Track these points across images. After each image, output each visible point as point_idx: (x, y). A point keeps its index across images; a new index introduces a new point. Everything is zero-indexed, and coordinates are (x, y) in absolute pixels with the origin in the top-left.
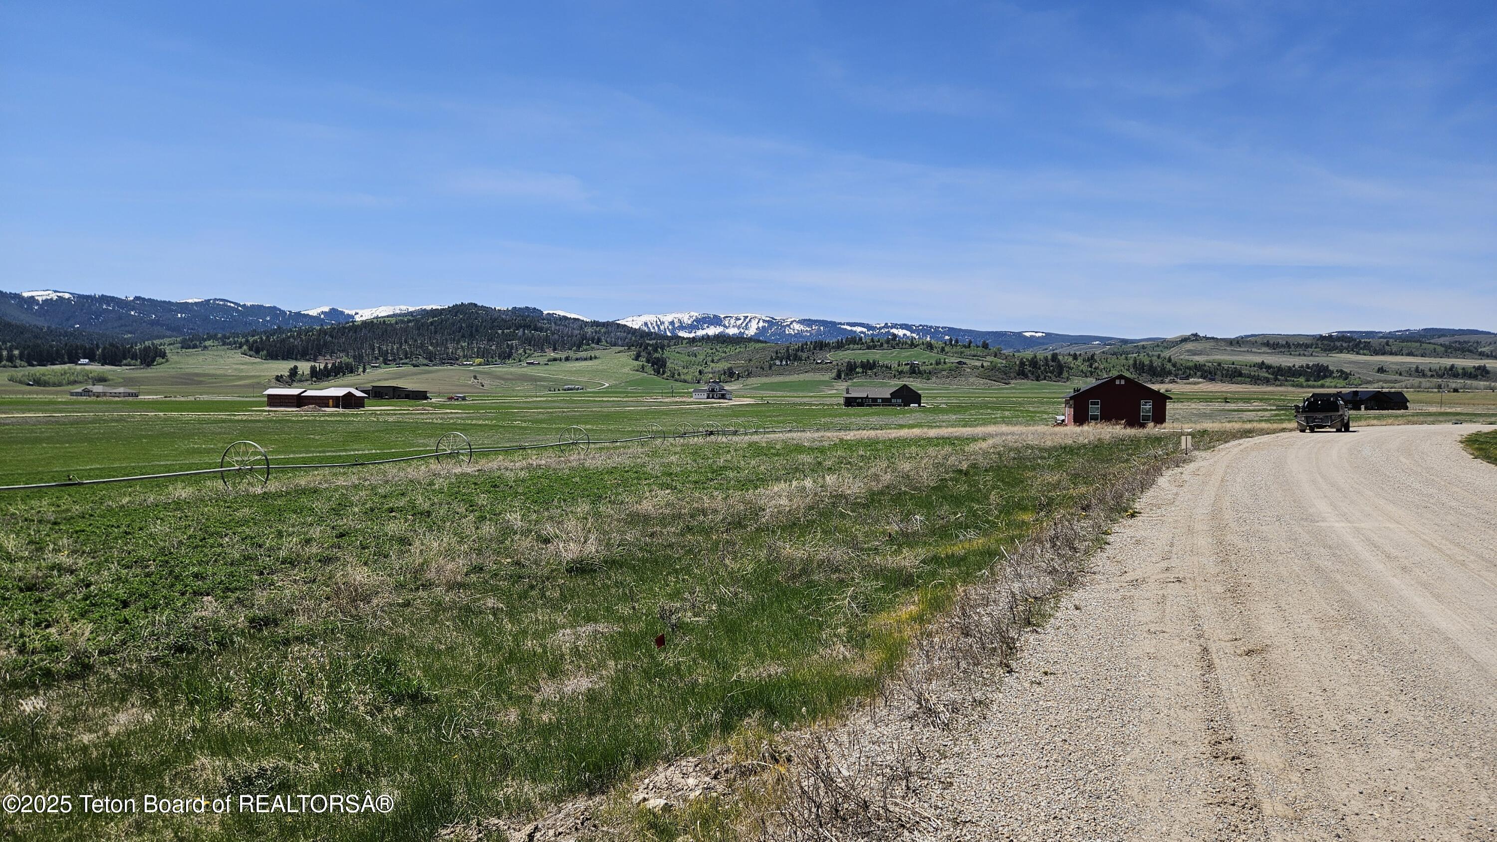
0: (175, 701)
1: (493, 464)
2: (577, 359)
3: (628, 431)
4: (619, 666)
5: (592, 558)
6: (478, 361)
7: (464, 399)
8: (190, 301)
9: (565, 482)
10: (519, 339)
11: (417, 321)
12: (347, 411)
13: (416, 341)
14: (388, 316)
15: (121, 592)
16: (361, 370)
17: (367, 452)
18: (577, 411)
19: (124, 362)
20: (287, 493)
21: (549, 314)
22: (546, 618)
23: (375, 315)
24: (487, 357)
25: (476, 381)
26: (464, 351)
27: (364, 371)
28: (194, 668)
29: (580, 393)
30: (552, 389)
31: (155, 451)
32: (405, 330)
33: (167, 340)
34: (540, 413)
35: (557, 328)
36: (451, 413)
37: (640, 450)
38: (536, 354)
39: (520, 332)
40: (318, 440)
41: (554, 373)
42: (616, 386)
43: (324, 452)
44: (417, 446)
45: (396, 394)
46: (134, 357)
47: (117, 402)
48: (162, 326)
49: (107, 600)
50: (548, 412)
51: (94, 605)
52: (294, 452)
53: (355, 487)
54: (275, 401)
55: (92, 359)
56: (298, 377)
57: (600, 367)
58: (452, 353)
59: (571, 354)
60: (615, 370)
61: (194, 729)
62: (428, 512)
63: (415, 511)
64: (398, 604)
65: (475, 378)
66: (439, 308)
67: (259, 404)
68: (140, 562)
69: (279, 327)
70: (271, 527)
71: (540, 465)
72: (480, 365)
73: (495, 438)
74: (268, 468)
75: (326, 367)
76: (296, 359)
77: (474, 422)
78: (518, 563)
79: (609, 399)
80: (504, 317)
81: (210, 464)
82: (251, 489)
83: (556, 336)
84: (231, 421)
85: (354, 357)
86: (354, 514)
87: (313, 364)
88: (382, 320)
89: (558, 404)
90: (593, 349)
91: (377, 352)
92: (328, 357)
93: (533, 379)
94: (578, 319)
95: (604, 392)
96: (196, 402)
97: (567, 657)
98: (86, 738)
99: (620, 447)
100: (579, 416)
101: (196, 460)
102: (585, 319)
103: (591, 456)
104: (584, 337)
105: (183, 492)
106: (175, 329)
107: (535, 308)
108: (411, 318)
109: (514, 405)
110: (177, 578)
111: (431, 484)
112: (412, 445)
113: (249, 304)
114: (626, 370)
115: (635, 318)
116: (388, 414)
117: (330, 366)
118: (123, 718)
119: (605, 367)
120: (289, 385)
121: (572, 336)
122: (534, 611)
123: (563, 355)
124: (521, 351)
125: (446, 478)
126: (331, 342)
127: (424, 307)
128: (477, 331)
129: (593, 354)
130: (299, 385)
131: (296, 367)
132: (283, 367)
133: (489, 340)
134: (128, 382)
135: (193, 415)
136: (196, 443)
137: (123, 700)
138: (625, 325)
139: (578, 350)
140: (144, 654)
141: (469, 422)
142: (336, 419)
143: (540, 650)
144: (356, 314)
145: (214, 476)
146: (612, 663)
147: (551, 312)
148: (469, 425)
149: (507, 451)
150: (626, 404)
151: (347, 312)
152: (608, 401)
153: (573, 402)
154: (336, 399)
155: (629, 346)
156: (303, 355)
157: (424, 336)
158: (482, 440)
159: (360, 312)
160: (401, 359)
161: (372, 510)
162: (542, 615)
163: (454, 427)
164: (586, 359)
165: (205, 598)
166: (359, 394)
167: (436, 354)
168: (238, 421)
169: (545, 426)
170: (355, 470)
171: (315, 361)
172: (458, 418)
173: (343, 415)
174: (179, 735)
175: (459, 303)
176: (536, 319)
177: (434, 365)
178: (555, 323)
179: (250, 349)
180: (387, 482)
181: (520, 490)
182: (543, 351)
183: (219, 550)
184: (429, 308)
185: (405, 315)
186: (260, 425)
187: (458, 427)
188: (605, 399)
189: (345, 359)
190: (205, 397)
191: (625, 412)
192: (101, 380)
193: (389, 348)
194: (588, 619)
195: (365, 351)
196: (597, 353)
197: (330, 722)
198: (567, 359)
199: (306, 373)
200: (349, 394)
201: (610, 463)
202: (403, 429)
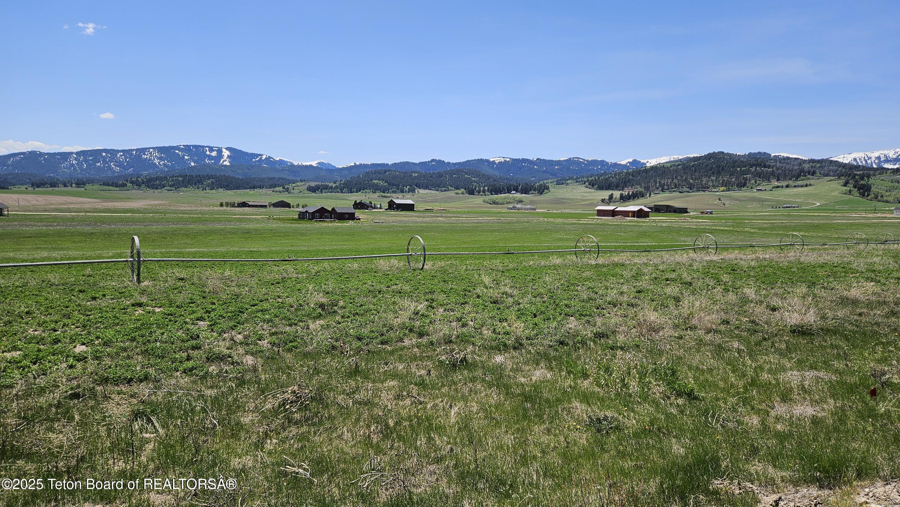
0: (560, 370)
1: (731, 256)
2: (795, 187)
3: (834, 238)
4: (838, 404)
5: (811, 325)
6: (722, 189)
7: (711, 213)
8: (562, 159)
9: (787, 270)
10: (752, 173)
11: (684, 164)
12: (639, 219)
13: (682, 177)
14: (666, 163)
15: (533, 309)
16: (648, 195)
17: (650, 244)
18: (793, 223)
19: (531, 192)
20: (608, 265)
21: (775, 156)
22: (776, 361)
23: (658, 162)
24: (728, 186)
25: (720, 202)
26: (713, 182)
27: (650, 196)
28: (569, 355)
29: (796, 210)
30: (775, 207)
31: (543, 238)
32: (676, 171)
33: (550, 181)
34: (765, 223)
35: (781, 165)
36: (702, 222)
37: (846, 251)
38: (764, 183)
39: (753, 169)
40: (622, 236)
41: (776, 196)
42: (826, 205)
43: (625, 243)
44: (680, 242)
45: (669, 209)
46: (535, 190)
47: (527, 213)
48: (548, 173)
49: (527, 313)
50: (770, 223)
51: (522, 314)
52: (610, 242)
53: (645, 264)
54: (601, 213)
55: (517, 190)
56: (613, 200)
57: (813, 192)
58: (705, 184)
59: (791, 183)
60: (825, 194)
61: (570, 386)
62: (690, 283)
63: (682, 281)
64: (675, 337)
65: (720, 199)
66: (699, 156)
67: (592, 215)
68: (540, 295)
69: (605, 172)
70: (601, 283)
71: (765, 258)
72: (723, 191)
73: (732, 238)
74: (599, 250)
75: (628, 194)
76: (613, 190)
77: (717, 228)
78: (753, 322)
79: (820, 214)
80: (742, 159)
81: (568, 247)
82: (589, 262)
83: (780, 171)
84: (578, 224)
85: (645, 188)
86: (646, 280)
87: (622, 192)
88: (662, 165)
89: (778, 218)
90: (809, 179)
91: (658, 184)
92: (630, 188)
93: (761, 201)
94: (798, 159)
95: (816, 210)
96: (561, 213)
97: (796, 390)
98: (523, 380)
99: (828, 249)
100: (795, 226)
101: (561, 244)
102: (803, 158)
103: (805, 254)
104: (802, 171)
105: (557, 260)
106: (554, 175)
107: (765, 153)
108: (680, 163)
109: (746, 217)
110: (557, 305)
111: (691, 265)
112: (677, 241)
113: (590, 160)
114: (835, 194)
115: (846, 156)
116: (663, 222)
117: (631, 193)
118: (538, 373)
119: (818, 192)
120: (608, 204)
121: (792, 170)
122: (767, 355)
123: (784, 183)
124: (753, 182)
125: (701, 263)
126: (632, 179)
127: (689, 156)
128: (723, 169)
129: (808, 182)
130: (613, 204)
131: (612, 194)
132: (605, 194)
133: (731, 175)
134: (532, 202)
135: (560, 220)
136: (561, 235)
137: (537, 364)
138: (837, 161)
139: (797, 180)
140: (546, 342)
141: (714, 228)
142: (633, 224)
143: (774, 382)
144: (648, 162)
145: (570, 253)
146: (831, 401)
147: (777, 154)
148: (714, 229)
149: (740, 248)
150: (834, 218)
151: (642, 161)
152: (818, 216)
153: (790, 216)
154: (634, 212)
155: (839, 176)
156: (617, 187)
157: (687, 173)
158: (723, 239)
159: (650, 161)
160: (673, 188)
161: (656, 278)
162: (773, 358)
163: (705, 231)
164: (802, 186)
165: (571, 318)
166: (646, 209)
167: (694, 185)
168: (582, 224)
169: (768, 232)
170: (644, 254)
171: (623, 190)
172: (707, 225)
173: (637, 222)
174: (564, 388)
175: (712, 152)
176: (766, 160)
177: (693, 192)
178: (780, 162)
179: (590, 184)
180: (663, 262)
181: (752, 274)
182: (769, 181)
183: (576, 293)
184: (692, 156)
185: (676, 161)
186: (593, 226)
187: (707, 231)
188: (816, 214)
189: (639, 189)
190: (567, 211)
191: (832, 224)
192: (520, 201)
193: (666, 182)
194: (811, 368)
195: (652, 183)
196: (812, 182)
197: (640, 398)
198: (787, 186)
199: (617, 197)
200: (641, 210)
201: (821, 260)
202: (671, 231)
